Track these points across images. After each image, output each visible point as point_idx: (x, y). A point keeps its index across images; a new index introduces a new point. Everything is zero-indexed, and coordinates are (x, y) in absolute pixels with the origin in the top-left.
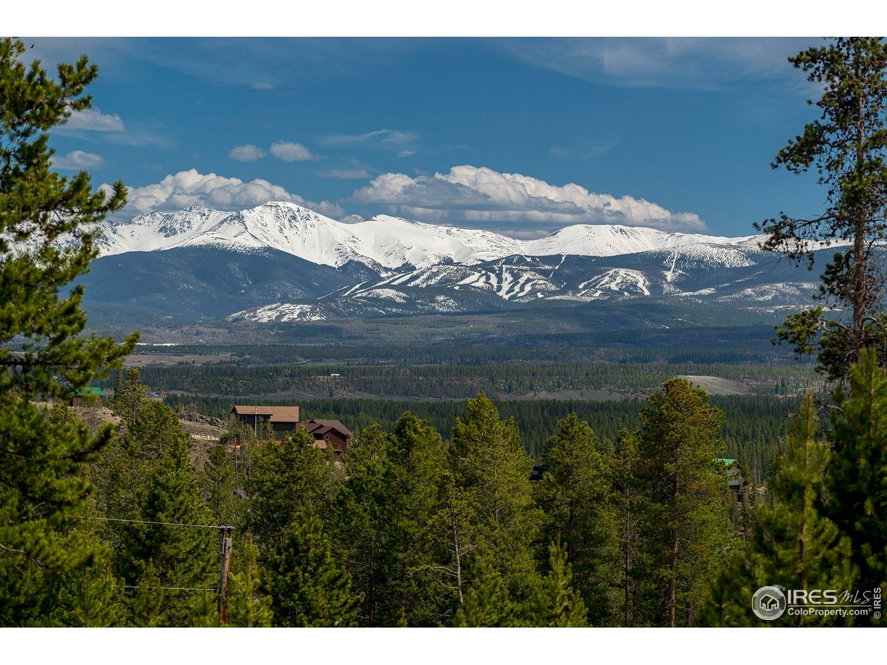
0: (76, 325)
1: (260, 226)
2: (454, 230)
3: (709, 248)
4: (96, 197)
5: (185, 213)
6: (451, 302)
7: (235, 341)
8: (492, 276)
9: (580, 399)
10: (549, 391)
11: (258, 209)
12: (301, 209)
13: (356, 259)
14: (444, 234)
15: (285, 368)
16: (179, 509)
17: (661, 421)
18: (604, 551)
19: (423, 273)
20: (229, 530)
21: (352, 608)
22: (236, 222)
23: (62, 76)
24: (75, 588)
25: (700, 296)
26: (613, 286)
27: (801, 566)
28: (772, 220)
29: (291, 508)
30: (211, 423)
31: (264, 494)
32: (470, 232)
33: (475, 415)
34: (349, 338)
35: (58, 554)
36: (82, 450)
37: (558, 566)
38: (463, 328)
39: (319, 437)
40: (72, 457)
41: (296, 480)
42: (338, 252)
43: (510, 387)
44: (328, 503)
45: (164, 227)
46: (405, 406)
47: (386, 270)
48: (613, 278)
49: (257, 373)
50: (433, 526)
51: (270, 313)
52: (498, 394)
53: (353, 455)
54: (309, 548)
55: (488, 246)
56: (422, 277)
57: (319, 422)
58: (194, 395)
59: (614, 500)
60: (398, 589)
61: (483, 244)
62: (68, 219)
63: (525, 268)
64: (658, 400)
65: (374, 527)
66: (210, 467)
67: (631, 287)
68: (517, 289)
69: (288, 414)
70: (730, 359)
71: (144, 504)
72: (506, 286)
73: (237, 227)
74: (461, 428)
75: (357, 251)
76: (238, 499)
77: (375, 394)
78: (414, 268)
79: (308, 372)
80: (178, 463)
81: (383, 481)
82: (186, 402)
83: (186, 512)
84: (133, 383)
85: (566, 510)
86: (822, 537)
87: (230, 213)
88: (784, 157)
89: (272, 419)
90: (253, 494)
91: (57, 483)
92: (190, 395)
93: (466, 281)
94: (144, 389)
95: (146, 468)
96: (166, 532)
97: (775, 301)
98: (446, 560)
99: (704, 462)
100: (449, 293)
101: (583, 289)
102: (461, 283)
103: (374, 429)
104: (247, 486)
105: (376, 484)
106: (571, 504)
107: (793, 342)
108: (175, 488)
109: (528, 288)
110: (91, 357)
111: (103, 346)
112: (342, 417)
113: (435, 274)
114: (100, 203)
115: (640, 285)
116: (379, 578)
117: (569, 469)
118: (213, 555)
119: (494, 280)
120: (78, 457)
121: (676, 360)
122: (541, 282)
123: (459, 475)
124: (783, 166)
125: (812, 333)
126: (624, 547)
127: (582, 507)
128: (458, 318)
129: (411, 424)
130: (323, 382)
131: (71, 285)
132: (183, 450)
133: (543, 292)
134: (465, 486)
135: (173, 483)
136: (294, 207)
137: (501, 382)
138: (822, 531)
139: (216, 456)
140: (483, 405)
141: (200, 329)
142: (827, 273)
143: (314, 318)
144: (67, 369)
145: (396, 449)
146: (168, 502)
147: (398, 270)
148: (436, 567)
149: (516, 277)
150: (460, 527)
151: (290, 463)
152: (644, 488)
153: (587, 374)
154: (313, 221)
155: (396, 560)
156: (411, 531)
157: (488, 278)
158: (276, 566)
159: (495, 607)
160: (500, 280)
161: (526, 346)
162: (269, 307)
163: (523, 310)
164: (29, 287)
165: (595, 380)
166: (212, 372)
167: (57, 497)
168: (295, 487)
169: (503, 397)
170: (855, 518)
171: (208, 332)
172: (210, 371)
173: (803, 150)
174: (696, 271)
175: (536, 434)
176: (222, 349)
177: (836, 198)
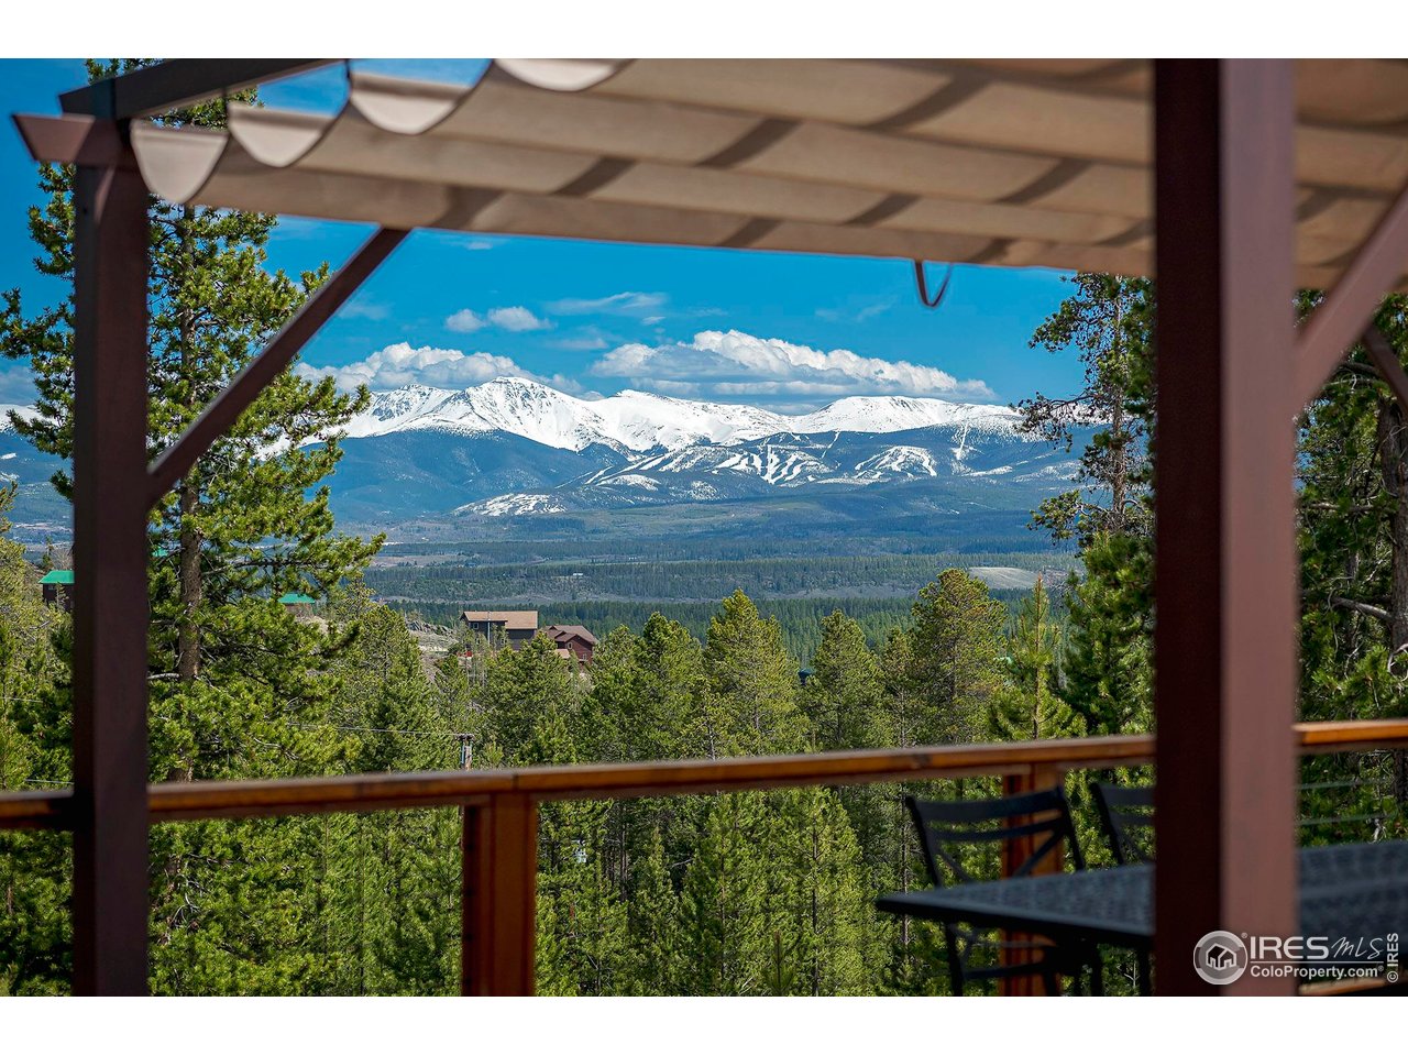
0: (324, 526)
1: (489, 405)
2: (711, 406)
3: (1003, 421)
4: (340, 400)
5: (403, 392)
6: (709, 488)
7: (464, 539)
8: (756, 457)
9: (859, 596)
10: (824, 588)
11: (486, 386)
12: (535, 385)
13: (599, 441)
14: (699, 411)
15: (521, 567)
16: (412, 721)
17: (936, 616)
19: (676, 455)
20: (469, 738)
22: (461, 401)
23: (305, 284)
25: (995, 476)
26: (895, 466)
28: (1028, 401)
29: (531, 721)
30: (438, 632)
31: (501, 706)
32: (728, 408)
33: (732, 614)
34: (594, 532)
35: (312, 747)
36: (331, 647)
38: (723, 517)
39: (561, 645)
40: (322, 653)
41: (536, 690)
42: (578, 433)
43: (778, 585)
44: (573, 716)
45: (379, 409)
46: (659, 607)
47: (635, 453)
48: (894, 457)
49: (489, 574)
50: (688, 736)
51: (502, 505)
52: (765, 592)
53: (599, 663)
54: (553, 753)
55: (750, 423)
56: (675, 461)
57: (560, 628)
58: (417, 601)
59: (887, 704)
60: (651, 807)
61: (745, 421)
62: (313, 423)
63: (792, 447)
64: (933, 594)
65: (623, 740)
66: (442, 678)
67: (915, 467)
68: (784, 471)
69: (526, 620)
70: (1030, 547)
71: (373, 716)
72: (771, 469)
73: (462, 407)
74: (718, 629)
75: (600, 432)
76: (472, 714)
77: (625, 595)
78: (666, 451)
79: (547, 572)
80: (410, 671)
81: (632, 689)
82: (408, 608)
83: (418, 725)
84: (357, 586)
85: (833, 716)
86: (1055, 717)
87: (454, 392)
88: (1041, 335)
89: (506, 627)
90: (488, 707)
91: (308, 679)
92: (412, 601)
93: (726, 464)
95: (373, 679)
96: (398, 746)
100: (707, 478)
101: (859, 471)
102: (720, 466)
103: (621, 631)
104: (481, 699)
105: (624, 693)
106: (838, 709)
107: (1049, 526)
108: (407, 699)
109: (797, 470)
110: (340, 556)
111: (350, 546)
112: (588, 623)
113: (690, 457)
114: (345, 406)
115: (925, 464)
117: (835, 671)
119: (757, 462)
120: (328, 653)
121: (968, 550)
122: (811, 462)
123: (715, 681)
124: (1041, 345)
125: (1069, 517)
127: (851, 713)
128: (717, 506)
129: (661, 626)
130: (565, 583)
131: (316, 487)
132: (415, 657)
133: (814, 474)
134: (722, 693)
135: (404, 693)
136: (528, 383)
137: (768, 580)
138: (1055, 712)
139: (447, 667)
140: (741, 602)
141: (421, 524)
142: (1086, 455)
143: (552, 510)
144: (316, 568)
145: (645, 653)
146: (400, 714)
147: (647, 452)
149: (783, 458)
150: (717, 736)
151: (529, 671)
152: (920, 691)
153: (866, 568)
154: (549, 398)
156: (664, 743)
157: (751, 460)
159: (749, 811)
160: (765, 463)
161: (794, 537)
162: (500, 498)
163: (790, 496)
164: (278, 490)
165: (875, 575)
166: (437, 574)
167: (308, 692)
168: (536, 698)
169: (771, 597)
170: (1089, 700)
171: (431, 529)
172: (434, 573)
173: (1061, 328)
174: (988, 447)
175: (807, 637)
176: (447, 547)
177: (1095, 377)
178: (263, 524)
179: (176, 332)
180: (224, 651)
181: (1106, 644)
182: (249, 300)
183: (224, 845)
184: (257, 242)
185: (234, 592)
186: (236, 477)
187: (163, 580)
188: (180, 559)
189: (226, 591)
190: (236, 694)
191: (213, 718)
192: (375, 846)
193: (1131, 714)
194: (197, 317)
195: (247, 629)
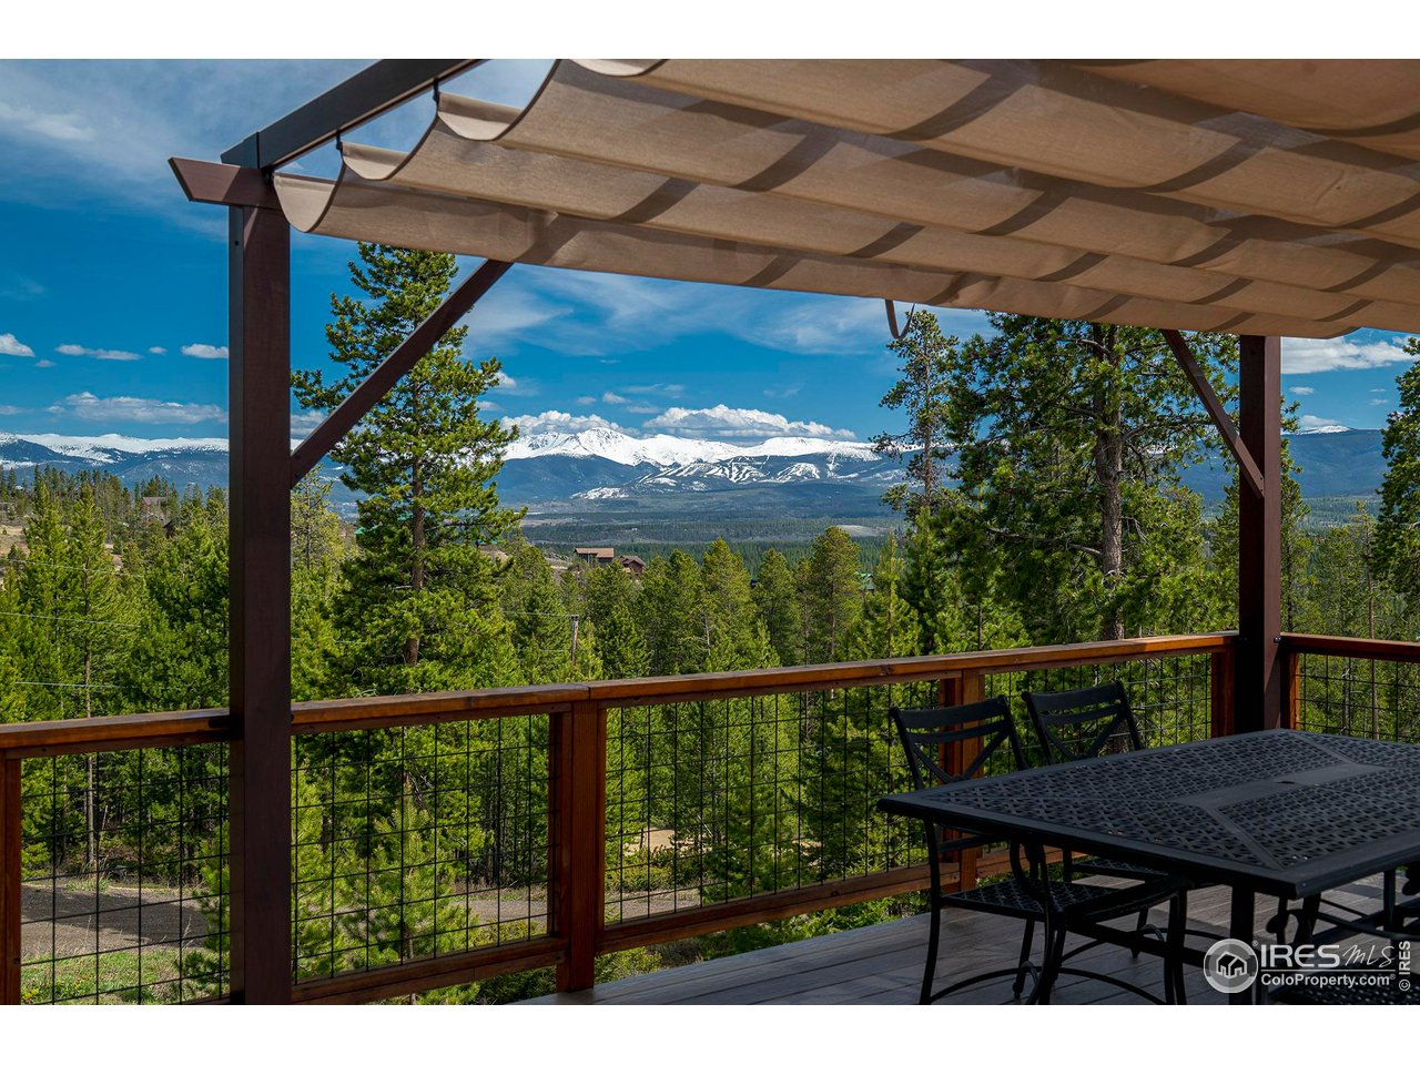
0: (493, 504)
1: (588, 442)
4: (503, 433)
5: (546, 435)
6: (702, 485)
7: (576, 511)
8: (726, 469)
10: (762, 536)
11: (587, 432)
12: (613, 431)
13: (646, 461)
14: (700, 445)
15: (605, 526)
16: (547, 607)
17: (824, 551)
18: (792, 627)
19: (685, 468)
20: (576, 618)
21: (647, 659)
22: (574, 440)
24: (492, 650)
25: (849, 479)
26: (798, 474)
27: (889, 626)
29: (611, 606)
30: (562, 559)
31: (595, 598)
32: (714, 443)
33: (716, 550)
34: (644, 507)
36: (498, 571)
37: (762, 633)
38: (709, 500)
39: (626, 566)
41: (613, 590)
42: (635, 457)
43: (738, 534)
44: (632, 602)
46: (676, 546)
47: (664, 467)
48: (798, 469)
49: (590, 529)
50: (693, 614)
51: (595, 494)
52: (732, 539)
53: (646, 575)
54: (622, 626)
55: (723, 452)
56: (685, 471)
57: (626, 557)
58: (552, 543)
59: (798, 597)
61: (720, 450)
62: (488, 446)
63: (745, 464)
64: (822, 539)
65: (659, 616)
66: (564, 584)
67: (808, 474)
68: (741, 476)
69: (609, 553)
70: (867, 515)
71: (526, 605)
72: (734, 475)
73: (575, 443)
74: (708, 557)
75: (646, 456)
76: (579, 602)
77: (659, 540)
78: (680, 466)
79: (619, 528)
80: (546, 580)
81: (664, 589)
82: (547, 546)
83: (550, 609)
85: (770, 603)
87: (571, 435)
88: (886, 400)
89: (598, 556)
90: (588, 598)
91: (485, 589)
92: (549, 543)
93: (711, 472)
94: (523, 539)
95: (526, 584)
96: (540, 620)
97: (894, 480)
98: (701, 634)
99: (849, 574)
100: (701, 480)
101: (780, 476)
102: (708, 473)
103: (657, 560)
104: (585, 594)
105: (660, 590)
106: (772, 600)
108: (544, 595)
109: (747, 475)
110: (502, 520)
111: (508, 514)
112: (639, 554)
113: (693, 469)
115: (814, 472)
116: (662, 646)
117: (771, 580)
118: (568, 632)
119: (727, 471)
120: (496, 575)
121: (835, 517)
122: (755, 472)
123: (707, 585)
124: (885, 406)
125: (903, 499)
126: (804, 625)
127: (779, 602)
128: (706, 494)
129: (678, 556)
130: (628, 534)
131: (490, 481)
132: (549, 573)
133: (756, 478)
134: (711, 591)
135: (543, 592)
136: (609, 430)
137: (732, 532)
138: (901, 606)
139: (566, 578)
140: (720, 544)
141: (554, 503)
142: (910, 465)
143: (621, 496)
144: (488, 527)
145: (670, 570)
146: (541, 604)
147: (670, 466)
148: (695, 638)
149: (740, 469)
150: (709, 615)
151: (609, 580)
152: (815, 590)
153: (783, 526)
154: (620, 439)
155: (672, 635)
156: (680, 618)
157: (724, 470)
158: (603, 636)
160: (731, 472)
161: (746, 510)
162: (595, 490)
163: (744, 488)
164: (468, 483)
165: (788, 529)
166: (562, 529)
167: (485, 596)
168: (613, 594)
169: (734, 541)
170: (918, 600)
171: (559, 506)
172: (560, 528)
173: (896, 397)
174: (847, 463)
175: (753, 561)
176: (568, 515)
177: (914, 423)
178: (458, 502)
179: (410, 395)
180: (438, 573)
181: (928, 568)
182: (450, 377)
183: (437, 682)
184: (456, 345)
185: (444, 541)
186: (444, 476)
187: (402, 533)
188: (412, 523)
189: (439, 540)
190: (444, 597)
191: (430, 610)
192: (525, 676)
193: (942, 608)
194: (422, 386)
195: (450, 561)
